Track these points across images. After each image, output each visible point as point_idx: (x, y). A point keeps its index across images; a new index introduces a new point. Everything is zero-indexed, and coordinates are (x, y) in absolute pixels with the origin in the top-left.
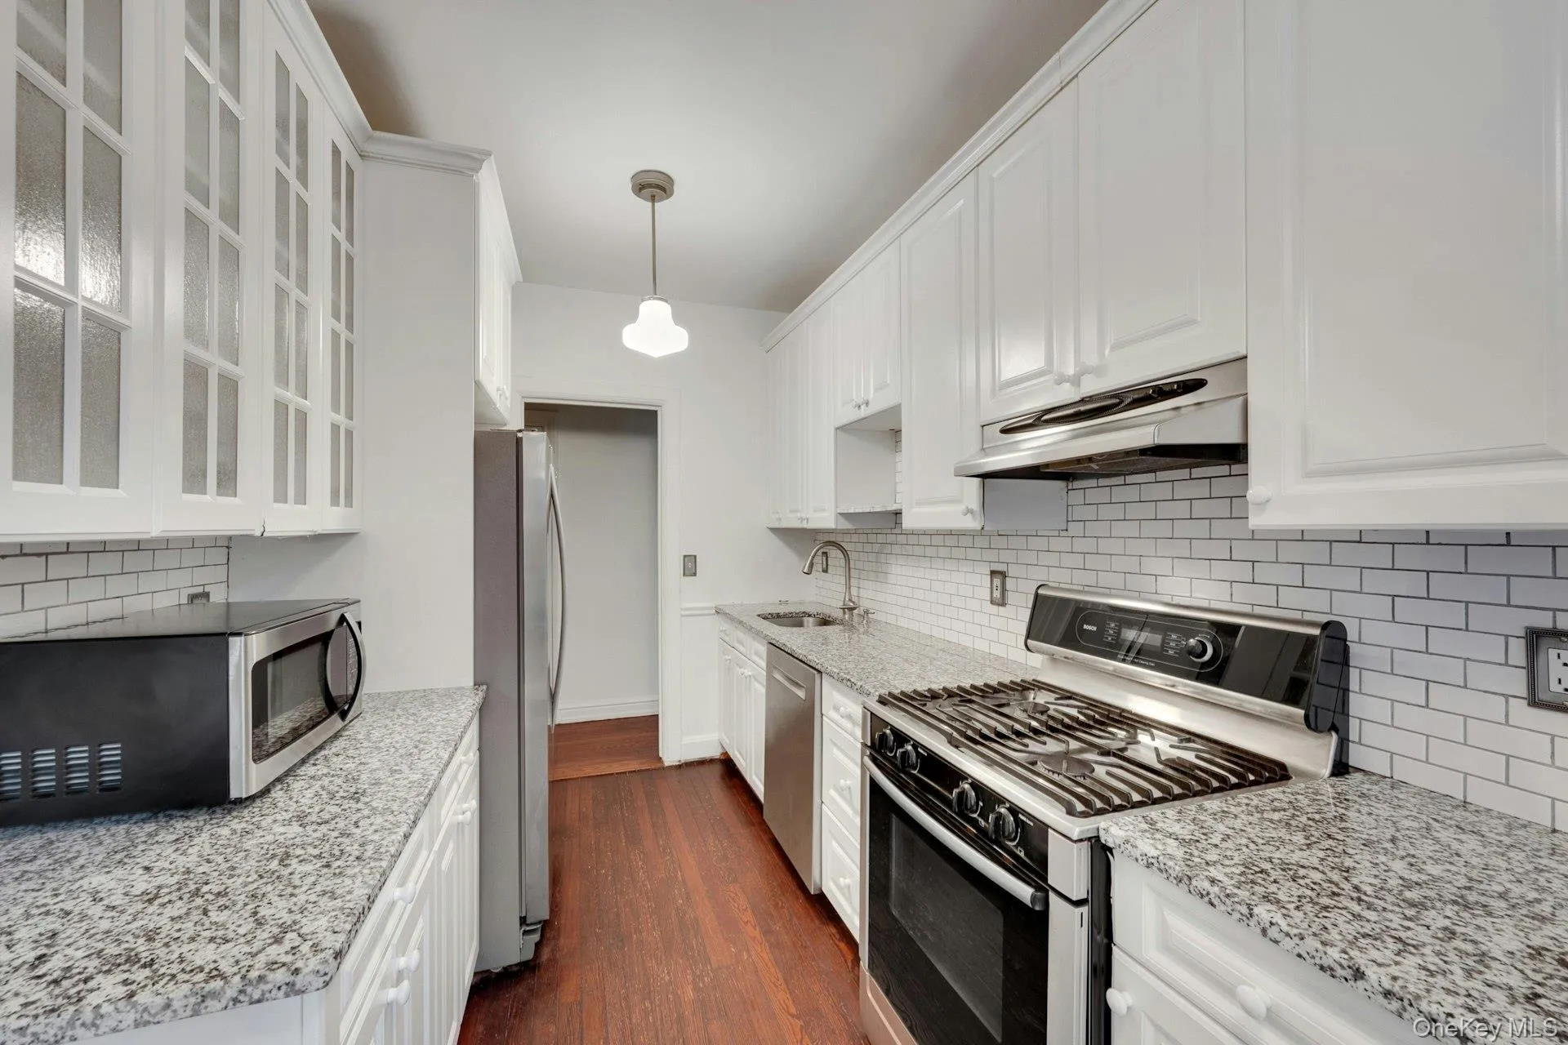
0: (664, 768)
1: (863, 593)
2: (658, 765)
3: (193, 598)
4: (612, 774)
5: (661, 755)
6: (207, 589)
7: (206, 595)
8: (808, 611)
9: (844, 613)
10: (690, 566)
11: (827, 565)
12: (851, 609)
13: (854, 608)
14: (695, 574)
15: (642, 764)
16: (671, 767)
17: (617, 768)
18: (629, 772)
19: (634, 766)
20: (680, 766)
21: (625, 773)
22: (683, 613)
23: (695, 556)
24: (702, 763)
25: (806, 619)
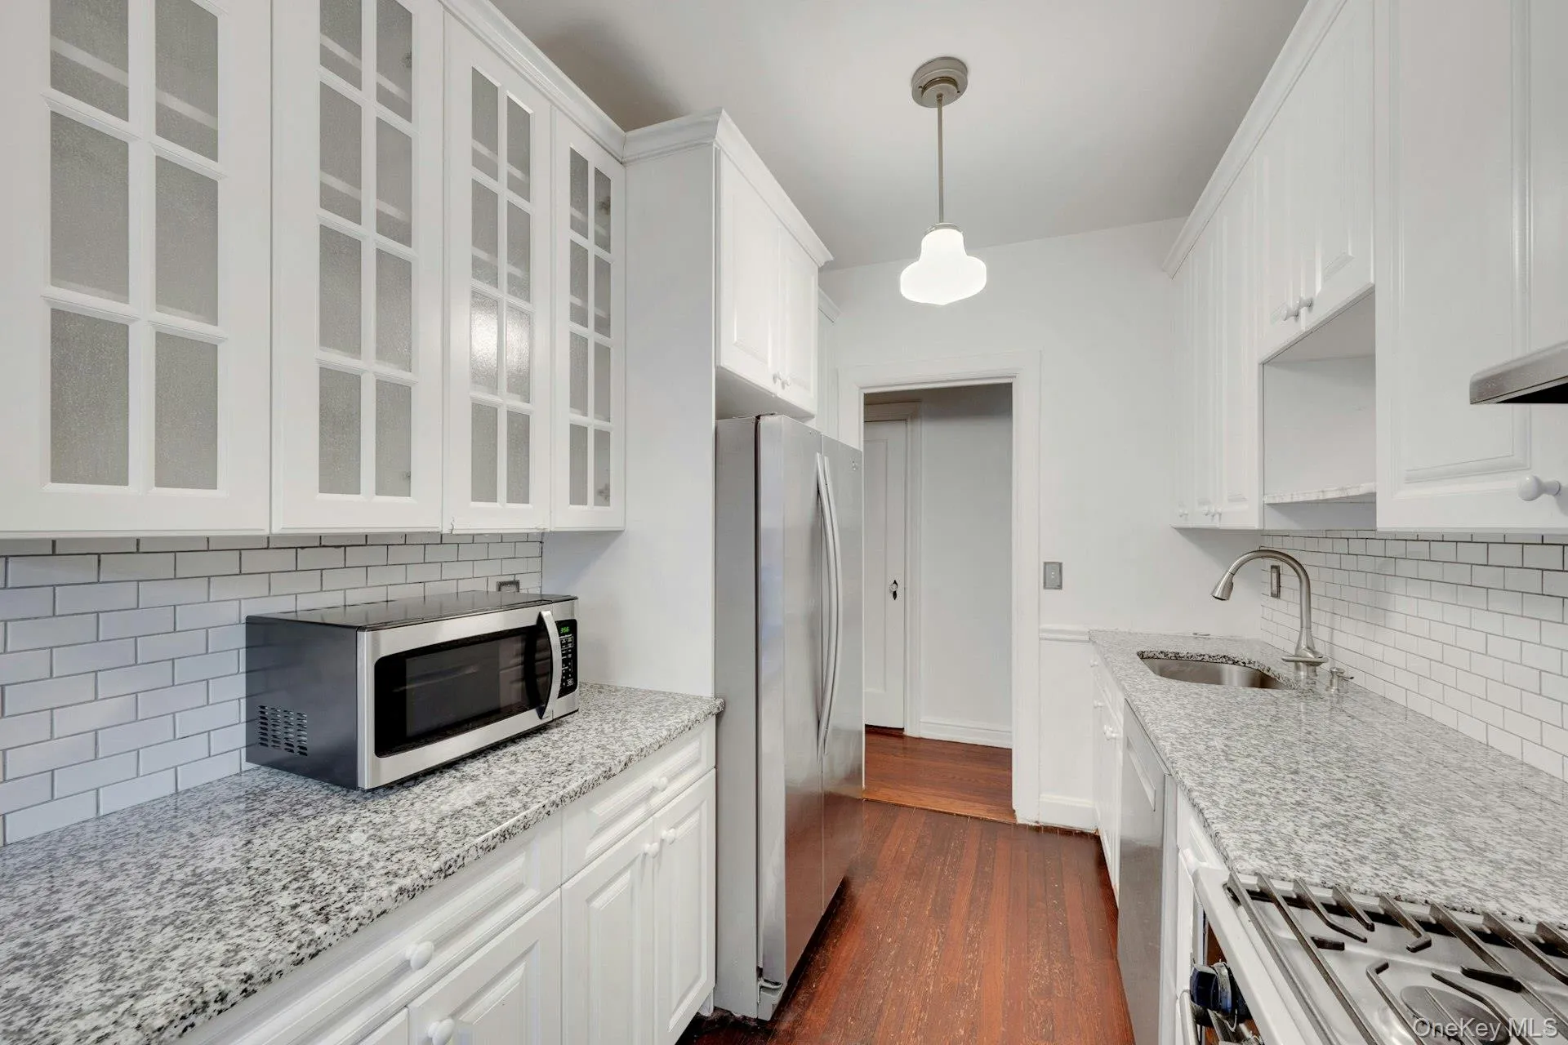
0: (1015, 824)
1: (1339, 639)
2: (1008, 820)
3: (501, 585)
4: (952, 814)
5: (1014, 807)
6: (518, 578)
7: (516, 583)
8: (1231, 655)
9: (1298, 668)
10: (1053, 577)
11: (1279, 586)
12: (1313, 664)
13: (1319, 664)
14: (1060, 587)
15: (989, 811)
16: (1024, 826)
17: (958, 808)
18: (971, 817)
19: (979, 811)
20: (1037, 829)
21: (966, 817)
22: (1045, 635)
23: (1060, 564)
24: (1067, 832)
25: (1227, 668)
